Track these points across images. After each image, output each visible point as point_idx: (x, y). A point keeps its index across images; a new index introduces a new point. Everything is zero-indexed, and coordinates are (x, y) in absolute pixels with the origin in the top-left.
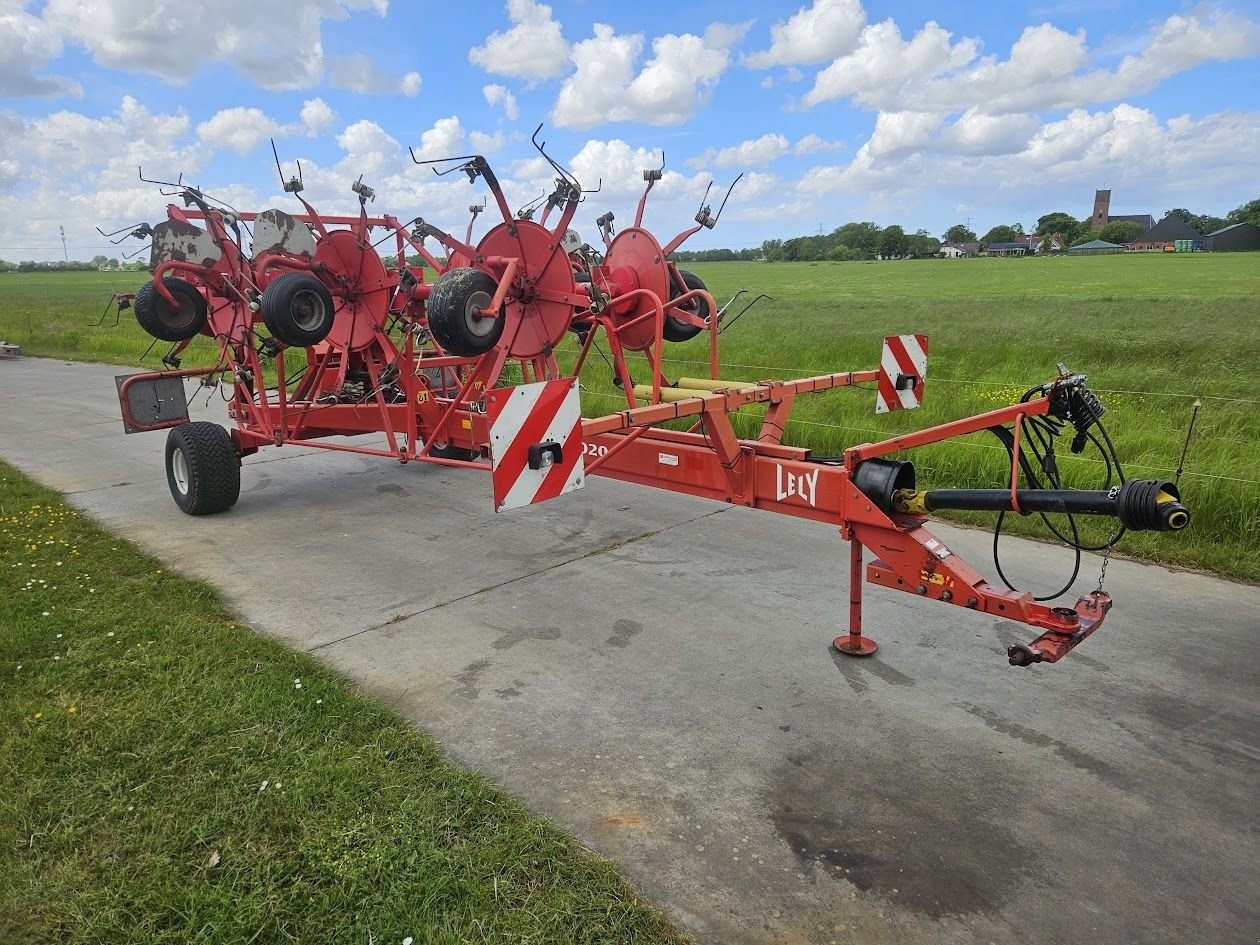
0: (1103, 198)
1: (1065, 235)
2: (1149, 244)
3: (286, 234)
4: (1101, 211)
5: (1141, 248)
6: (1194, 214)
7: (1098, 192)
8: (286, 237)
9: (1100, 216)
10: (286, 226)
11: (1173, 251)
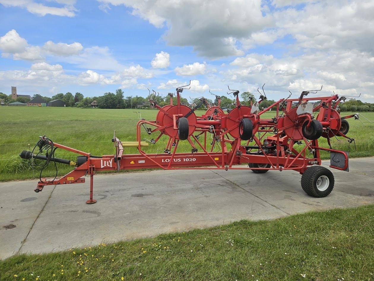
0: (14, 89)
1: (4, 99)
2: (33, 104)
4: (14, 93)
5: (30, 105)
6: (42, 96)
7: (12, 87)
9: (14, 94)
11: (41, 106)
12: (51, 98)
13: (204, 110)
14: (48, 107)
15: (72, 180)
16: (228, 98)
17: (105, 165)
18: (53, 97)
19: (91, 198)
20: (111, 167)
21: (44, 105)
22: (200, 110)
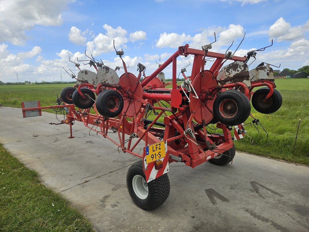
2: (280, 77)
11: (286, 78)
12: (297, 70)
14: (292, 79)
18: (299, 70)
19: (71, 135)
21: (288, 77)
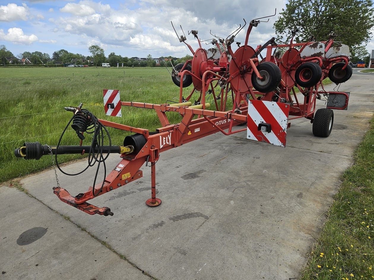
3: (214, 54)
8: (214, 55)
10: (214, 52)
13: (44, 67)
15: (129, 177)
16: (69, 52)
17: (164, 143)
19: (155, 197)
20: (170, 144)
22: (37, 66)
